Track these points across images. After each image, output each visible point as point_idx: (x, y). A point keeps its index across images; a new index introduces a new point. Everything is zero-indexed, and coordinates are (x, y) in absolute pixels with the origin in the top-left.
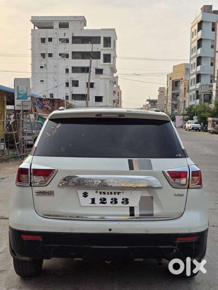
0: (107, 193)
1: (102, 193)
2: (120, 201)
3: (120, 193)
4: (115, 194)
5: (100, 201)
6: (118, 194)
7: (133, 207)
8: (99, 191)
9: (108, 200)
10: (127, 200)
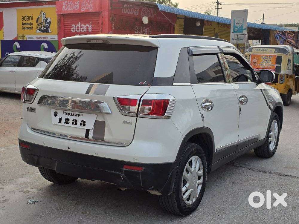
0: (70, 115)
1: (67, 114)
2: (79, 122)
3: (80, 115)
4: (76, 116)
5: (65, 121)
6: (78, 116)
7: (89, 130)
8: (65, 112)
9: (71, 121)
10: (84, 122)
